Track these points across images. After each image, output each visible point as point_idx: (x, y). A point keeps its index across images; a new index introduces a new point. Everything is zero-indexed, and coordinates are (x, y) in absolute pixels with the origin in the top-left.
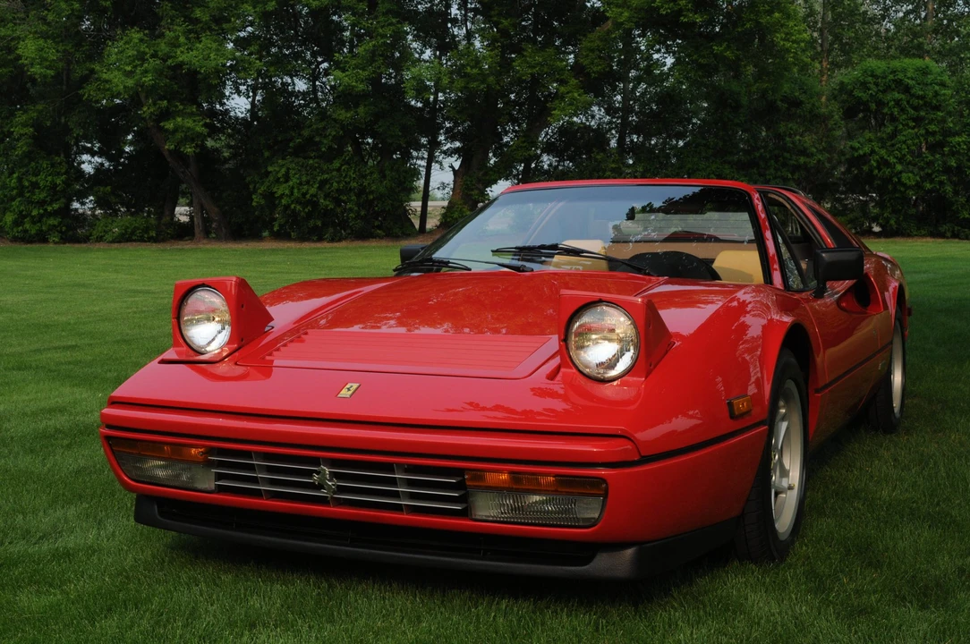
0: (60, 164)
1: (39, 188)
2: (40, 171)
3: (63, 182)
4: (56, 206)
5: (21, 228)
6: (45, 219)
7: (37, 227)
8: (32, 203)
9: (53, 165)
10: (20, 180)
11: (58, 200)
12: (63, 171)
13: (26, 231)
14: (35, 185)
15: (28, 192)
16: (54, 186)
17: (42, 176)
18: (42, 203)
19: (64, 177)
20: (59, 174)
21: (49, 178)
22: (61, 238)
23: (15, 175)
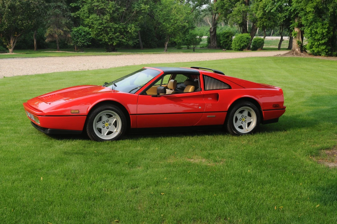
0: (326, 24)
1: (318, 34)
2: (318, 27)
3: (326, 32)
4: (323, 41)
5: (312, 49)
6: (320, 46)
7: (317, 49)
8: (315, 40)
9: (323, 25)
10: (311, 30)
11: (325, 39)
12: (327, 27)
13: (314, 51)
14: (316, 33)
15: (314, 35)
16: (323, 33)
17: (319, 29)
18: (319, 40)
19: (326, 30)
20: (325, 28)
21: (321, 30)
22: (326, 54)
23: (309, 28)
